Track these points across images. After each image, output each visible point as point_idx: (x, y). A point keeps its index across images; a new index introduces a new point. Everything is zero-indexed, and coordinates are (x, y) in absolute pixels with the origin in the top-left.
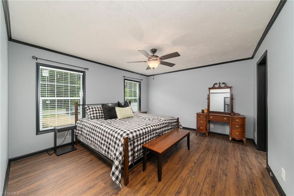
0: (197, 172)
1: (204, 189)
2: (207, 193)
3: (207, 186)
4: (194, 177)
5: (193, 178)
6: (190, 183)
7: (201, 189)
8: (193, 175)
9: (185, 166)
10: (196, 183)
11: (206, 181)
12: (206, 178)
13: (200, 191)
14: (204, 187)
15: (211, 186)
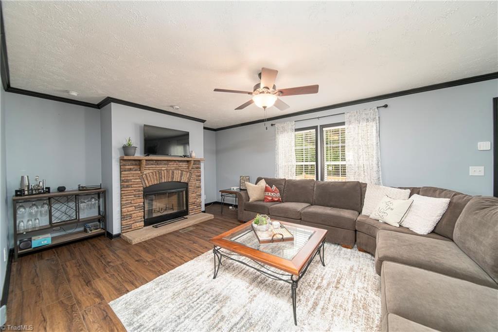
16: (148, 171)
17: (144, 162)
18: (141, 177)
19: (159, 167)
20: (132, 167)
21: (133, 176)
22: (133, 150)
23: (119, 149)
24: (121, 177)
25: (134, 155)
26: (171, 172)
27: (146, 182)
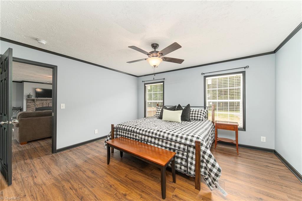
0: (108, 192)
1: (85, 189)
2: (81, 190)
3: (86, 193)
4: (103, 186)
5: (101, 185)
6: (97, 181)
7: (87, 187)
8: (104, 186)
9: (121, 182)
10: (95, 185)
11: (92, 195)
12: (95, 197)
13: (85, 185)
14: (87, 191)
15: (83, 197)
16: (37, 103)
17: (35, 100)
18: (35, 105)
19: (42, 102)
20: (31, 101)
21: (32, 104)
22: (31, 96)
23: (26, 96)
24: (27, 104)
25: (31, 98)
26: (48, 103)
27: (37, 106)
